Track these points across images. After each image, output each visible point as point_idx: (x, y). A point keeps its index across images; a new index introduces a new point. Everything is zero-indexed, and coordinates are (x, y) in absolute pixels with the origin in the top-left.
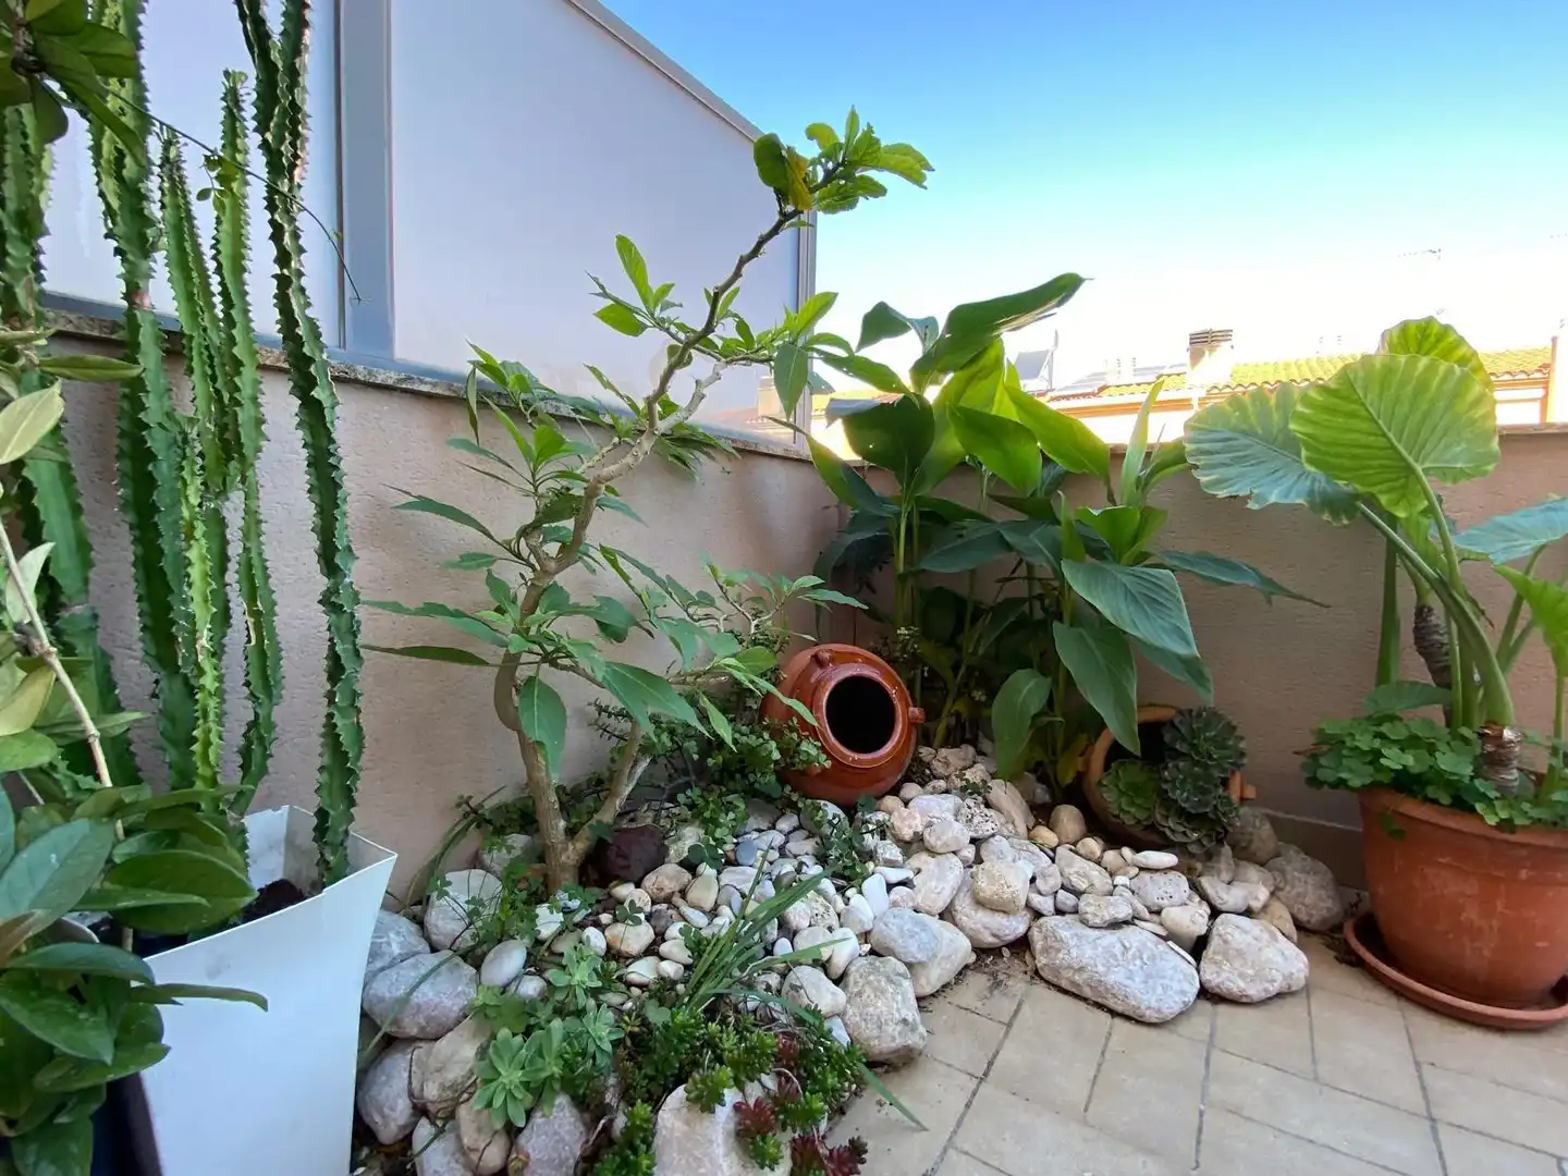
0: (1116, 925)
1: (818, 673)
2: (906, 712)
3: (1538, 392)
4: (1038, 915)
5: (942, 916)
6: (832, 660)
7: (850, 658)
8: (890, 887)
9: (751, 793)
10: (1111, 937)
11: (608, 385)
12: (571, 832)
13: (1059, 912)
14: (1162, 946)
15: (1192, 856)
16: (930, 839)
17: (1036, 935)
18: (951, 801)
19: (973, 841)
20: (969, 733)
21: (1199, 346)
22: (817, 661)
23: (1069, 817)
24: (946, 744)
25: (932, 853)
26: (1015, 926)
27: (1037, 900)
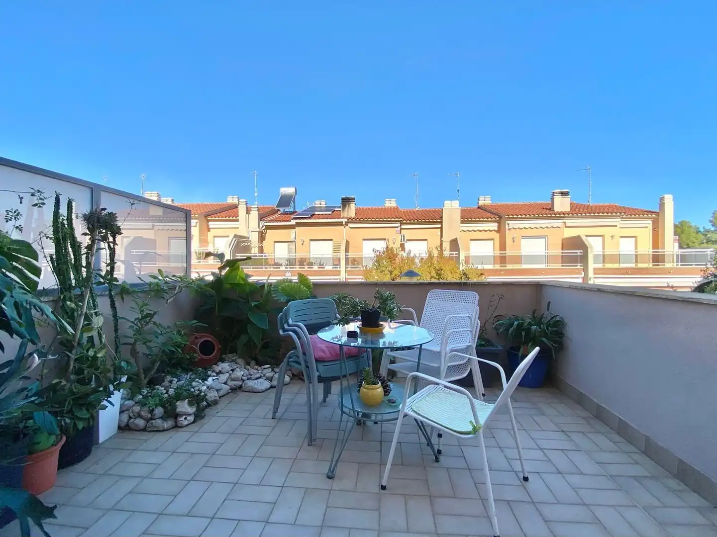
0: (257, 378)
1: (197, 340)
2: (217, 346)
3: (439, 226)
4: (244, 381)
5: (224, 384)
6: (200, 337)
7: (204, 336)
8: (213, 380)
9: (181, 367)
10: (256, 381)
11: (142, 280)
12: (145, 378)
13: (248, 379)
14: (265, 381)
15: (273, 364)
16: (223, 371)
17: (243, 385)
18: (227, 364)
19: (232, 370)
20: (233, 351)
21: (345, 203)
22: (196, 338)
23: (253, 363)
24: (229, 353)
25: (222, 373)
26: (240, 383)
27: (243, 377)
